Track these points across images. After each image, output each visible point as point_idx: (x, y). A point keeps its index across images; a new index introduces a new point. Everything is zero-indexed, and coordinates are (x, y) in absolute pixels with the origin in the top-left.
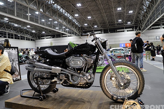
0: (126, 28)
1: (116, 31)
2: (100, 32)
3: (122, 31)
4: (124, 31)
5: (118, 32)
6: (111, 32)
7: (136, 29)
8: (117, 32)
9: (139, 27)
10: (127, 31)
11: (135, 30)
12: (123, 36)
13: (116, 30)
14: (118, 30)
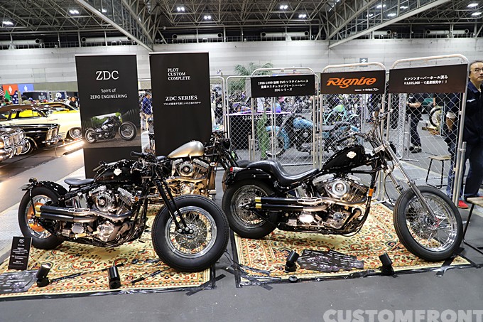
0: (290, 30)
1: (261, 36)
2: (216, 36)
3: (279, 39)
4: (284, 39)
5: (270, 39)
6: (249, 40)
7: (315, 33)
8: (264, 40)
9: (323, 32)
10: (293, 39)
11: (313, 39)
12: (283, 53)
13: (264, 35)
14: (268, 35)
